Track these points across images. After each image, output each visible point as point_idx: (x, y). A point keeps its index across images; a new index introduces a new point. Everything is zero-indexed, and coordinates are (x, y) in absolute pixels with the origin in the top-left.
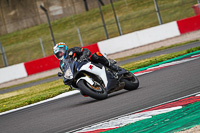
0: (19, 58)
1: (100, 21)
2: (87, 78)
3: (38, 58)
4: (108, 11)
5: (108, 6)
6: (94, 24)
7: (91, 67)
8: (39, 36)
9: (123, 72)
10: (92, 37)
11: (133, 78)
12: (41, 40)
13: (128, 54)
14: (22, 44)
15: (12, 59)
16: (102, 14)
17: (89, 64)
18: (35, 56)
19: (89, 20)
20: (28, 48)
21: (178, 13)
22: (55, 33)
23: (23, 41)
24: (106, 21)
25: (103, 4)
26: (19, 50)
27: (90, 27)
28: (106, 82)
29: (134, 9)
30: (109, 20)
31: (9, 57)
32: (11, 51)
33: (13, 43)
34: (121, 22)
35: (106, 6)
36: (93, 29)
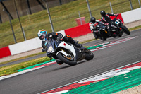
1: (10, 31)
2: (63, 52)
4: (16, 23)
5: (16, 19)
6: (7, 33)
7: (65, 45)
10: (5, 42)
13: (30, 54)
16: (12, 25)
17: (63, 42)
19: (3, 30)
21: (65, 25)
24: (15, 30)
25: (12, 19)
27: (3, 35)
28: (75, 54)
29: (34, 22)
30: (17, 29)
34: (25, 31)
35: (15, 20)
36: (5, 36)
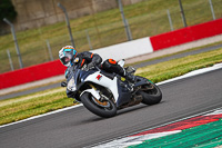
0: (144, 32)
2: (93, 91)
3: (165, 32)
7: (99, 77)
8: (166, 7)
9: (142, 82)
11: (155, 90)
12: (168, 12)
14: (147, 16)
15: (136, 32)
17: (97, 73)
18: (162, 30)
20: (154, 21)
22: (184, 5)
23: (148, 12)
26: (144, 22)
28: (116, 96)
31: (133, 30)
32: (135, 24)
33: (136, 15)
